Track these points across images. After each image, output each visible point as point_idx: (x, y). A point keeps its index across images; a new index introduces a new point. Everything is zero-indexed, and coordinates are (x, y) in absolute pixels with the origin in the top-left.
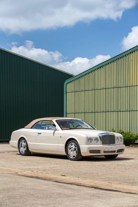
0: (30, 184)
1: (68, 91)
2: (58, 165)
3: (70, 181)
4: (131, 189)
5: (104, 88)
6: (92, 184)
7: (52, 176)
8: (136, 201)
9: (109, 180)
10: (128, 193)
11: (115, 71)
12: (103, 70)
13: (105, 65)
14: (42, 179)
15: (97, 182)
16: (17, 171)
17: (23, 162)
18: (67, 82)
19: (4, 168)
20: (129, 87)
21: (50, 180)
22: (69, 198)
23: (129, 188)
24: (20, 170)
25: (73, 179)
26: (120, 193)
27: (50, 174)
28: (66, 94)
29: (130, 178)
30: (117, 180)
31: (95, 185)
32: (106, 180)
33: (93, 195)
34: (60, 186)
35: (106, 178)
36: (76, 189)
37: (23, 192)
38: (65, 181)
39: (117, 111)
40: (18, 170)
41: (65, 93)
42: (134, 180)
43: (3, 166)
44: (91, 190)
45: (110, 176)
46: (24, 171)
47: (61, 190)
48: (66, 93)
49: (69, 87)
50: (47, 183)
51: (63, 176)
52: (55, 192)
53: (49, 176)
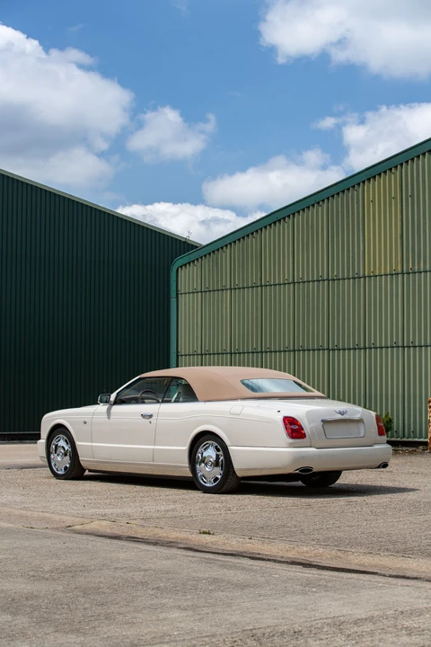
0: (122, 556)
1: (182, 289)
2: (178, 506)
3: (228, 548)
4: (404, 566)
5: (291, 280)
6: (292, 555)
7: (174, 535)
8: (426, 598)
9: (338, 544)
10: (397, 577)
11: (322, 231)
12: (288, 227)
13: (294, 214)
14: (149, 543)
15: (305, 549)
16: (69, 520)
17: (76, 497)
18: (179, 262)
19: (29, 513)
20: (364, 277)
21: (170, 544)
22: (246, 591)
23: (399, 565)
24: (77, 520)
25: (235, 543)
26: (376, 576)
27: (166, 528)
28: (177, 297)
29: (394, 538)
30: (360, 544)
31: (301, 558)
32: (329, 543)
33: (309, 583)
34: (208, 561)
35: (329, 539)
36: (255, 568)
37: (114, 578)
38: (214, 547)
39: (328, 349)
40: (73, 519)
41: (173, 294)
42: (405, 543)
43: (26, 509)
44: (294, 569)
45: (338, 534)
46: (88, 521)
47: (216, 572)
48: (177, 294)
49: (187, 278)
50: (167, 551)
51: (204, 533)
52: (200, 575)
53: (165, 535)
